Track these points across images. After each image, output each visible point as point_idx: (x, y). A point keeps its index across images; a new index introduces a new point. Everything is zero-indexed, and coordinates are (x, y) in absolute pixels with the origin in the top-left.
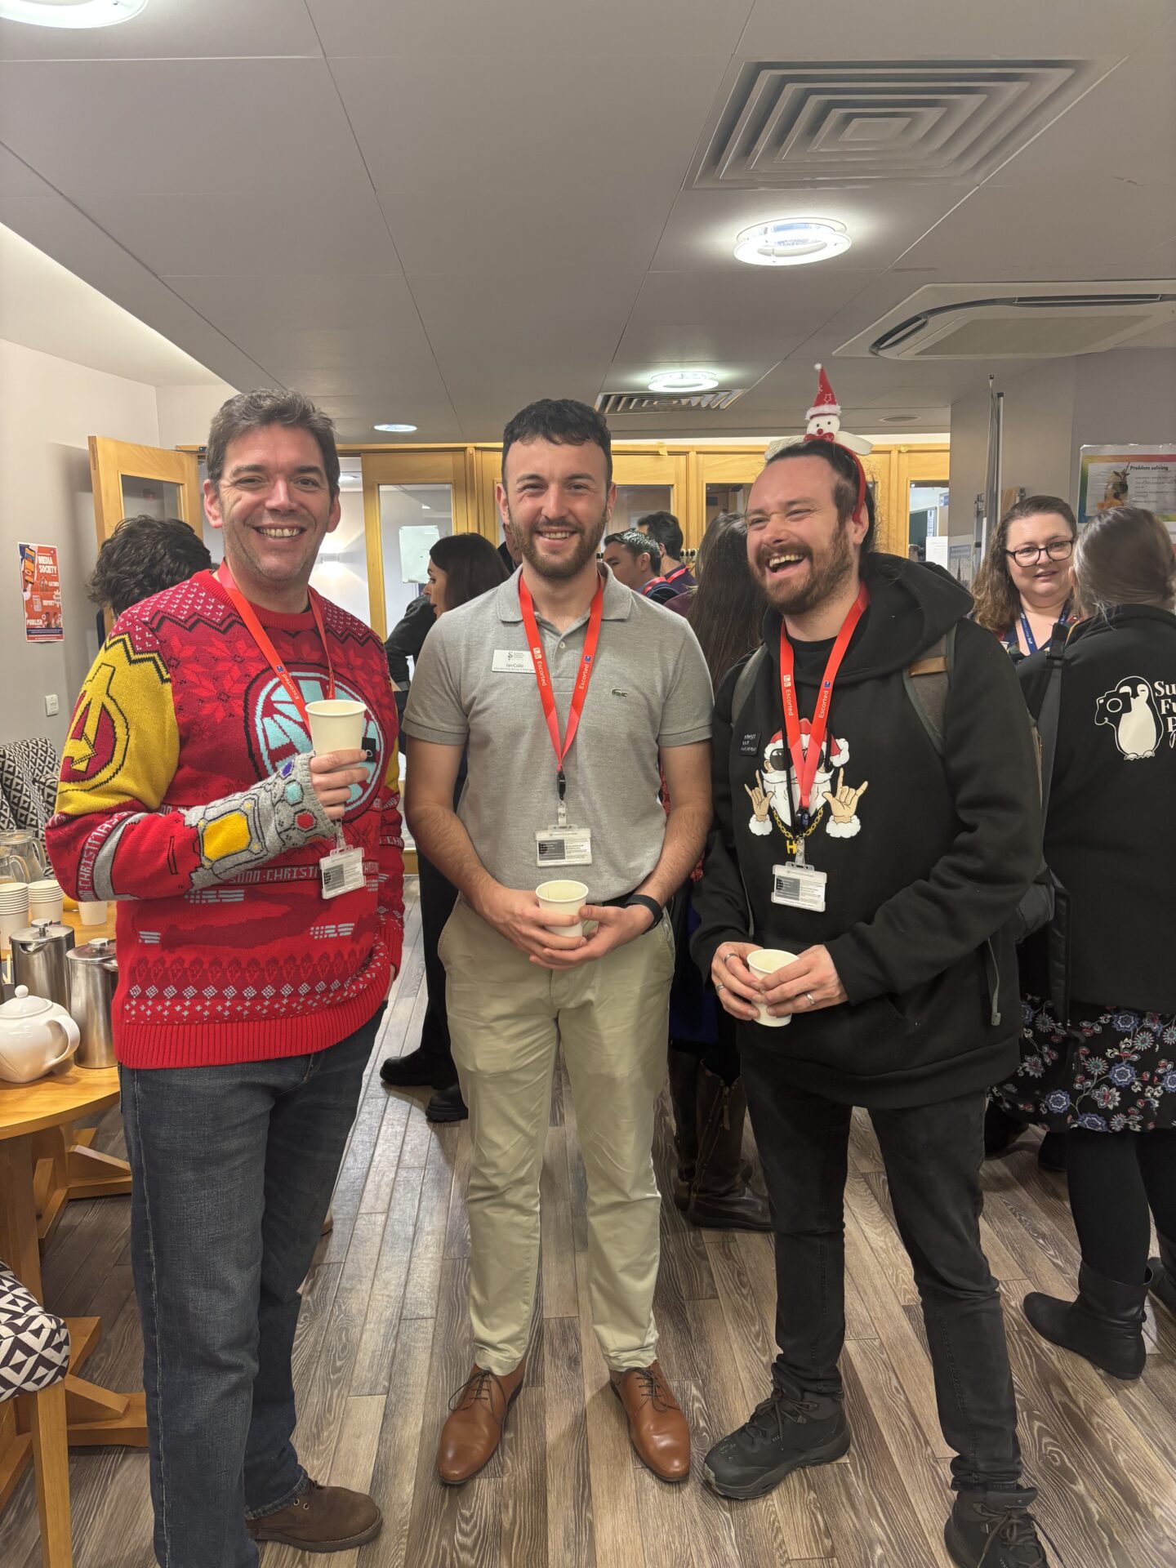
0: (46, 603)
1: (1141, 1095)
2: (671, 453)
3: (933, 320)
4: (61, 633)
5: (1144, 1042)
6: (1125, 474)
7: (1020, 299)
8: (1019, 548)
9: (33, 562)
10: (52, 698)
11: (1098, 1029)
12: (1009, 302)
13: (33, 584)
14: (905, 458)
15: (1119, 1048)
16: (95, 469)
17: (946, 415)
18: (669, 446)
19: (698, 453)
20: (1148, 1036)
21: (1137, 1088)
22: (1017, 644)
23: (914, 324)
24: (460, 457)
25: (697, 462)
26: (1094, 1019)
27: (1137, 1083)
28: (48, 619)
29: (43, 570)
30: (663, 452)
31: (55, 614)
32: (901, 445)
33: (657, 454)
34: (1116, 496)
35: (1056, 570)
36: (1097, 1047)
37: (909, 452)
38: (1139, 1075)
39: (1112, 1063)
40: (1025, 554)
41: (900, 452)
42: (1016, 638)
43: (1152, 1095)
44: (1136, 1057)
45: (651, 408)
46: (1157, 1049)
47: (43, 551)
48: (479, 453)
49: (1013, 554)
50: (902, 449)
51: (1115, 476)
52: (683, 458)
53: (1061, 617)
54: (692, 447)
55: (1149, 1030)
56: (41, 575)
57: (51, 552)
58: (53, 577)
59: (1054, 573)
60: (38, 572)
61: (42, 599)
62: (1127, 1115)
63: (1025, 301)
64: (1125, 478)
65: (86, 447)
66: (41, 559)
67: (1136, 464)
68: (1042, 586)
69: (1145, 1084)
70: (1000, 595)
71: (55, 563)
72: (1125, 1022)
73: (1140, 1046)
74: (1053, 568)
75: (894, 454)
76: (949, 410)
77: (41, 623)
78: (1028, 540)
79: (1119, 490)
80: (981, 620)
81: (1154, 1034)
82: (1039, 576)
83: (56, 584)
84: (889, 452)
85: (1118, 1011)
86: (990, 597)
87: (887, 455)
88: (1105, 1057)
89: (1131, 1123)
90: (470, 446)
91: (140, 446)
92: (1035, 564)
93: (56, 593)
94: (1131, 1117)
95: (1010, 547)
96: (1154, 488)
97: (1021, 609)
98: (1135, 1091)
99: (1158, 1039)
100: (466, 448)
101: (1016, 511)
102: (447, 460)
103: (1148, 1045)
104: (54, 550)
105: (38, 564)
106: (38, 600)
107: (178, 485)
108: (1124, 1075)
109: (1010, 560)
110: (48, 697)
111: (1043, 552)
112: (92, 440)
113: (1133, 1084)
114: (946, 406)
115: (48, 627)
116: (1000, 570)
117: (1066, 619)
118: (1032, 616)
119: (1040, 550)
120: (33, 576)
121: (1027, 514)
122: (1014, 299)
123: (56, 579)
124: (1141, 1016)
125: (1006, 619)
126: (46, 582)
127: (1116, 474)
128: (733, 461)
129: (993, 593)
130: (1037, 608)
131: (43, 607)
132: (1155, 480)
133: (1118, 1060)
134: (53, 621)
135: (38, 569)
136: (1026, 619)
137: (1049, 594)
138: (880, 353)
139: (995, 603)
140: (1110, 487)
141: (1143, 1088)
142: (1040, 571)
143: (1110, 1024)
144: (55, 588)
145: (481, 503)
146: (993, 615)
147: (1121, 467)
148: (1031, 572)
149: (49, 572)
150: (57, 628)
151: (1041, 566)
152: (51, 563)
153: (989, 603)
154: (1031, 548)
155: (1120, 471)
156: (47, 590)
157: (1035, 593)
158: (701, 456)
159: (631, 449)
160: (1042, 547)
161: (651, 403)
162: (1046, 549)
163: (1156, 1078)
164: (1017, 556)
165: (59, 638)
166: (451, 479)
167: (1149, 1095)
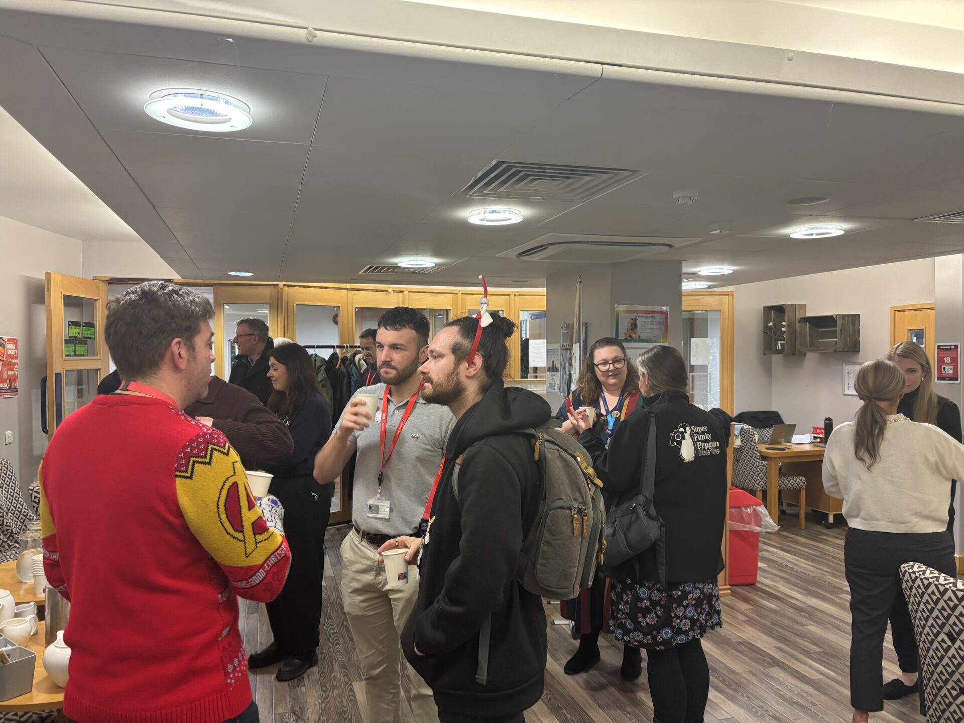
0: (10, 373)
1: (698, 619)
2: (394, 291)
3: (550, 247)
4: (17, 391)
5: (696, 594)
6: (636, 319)
7: (592, 242)
8: (600, 362)
9: (4, 348)
10: (9, 433)
11: (679, 593)
12: (587, 243)
13: (3, 361)
14: (517, 298)
15: (687, 600)
16: (48, 291)
17: (544, 281)
18: (393, 287)
19: (409, 292)
20: (697, 591)
21: (696, 617)
22: (600, 409)
23: (542, 248)
24: (274, 289)
25: (409, 296)
26: (677, 589)
27: (695, 614)
28: (10, 383)
29: (10, 352)
30: (390, 290)
31: (15, 380)
32: (515, 292)
33: (387, 291)
34: (632, 330)
35: (617, 373)
36: (679, 601)
37: (520, 295)
38: (696, 610)
39: (685, 607)
40: (603, 366)
41: (515, 295)
42: (599, 405)
43: (702, 619)
44: (694, 602)
45: (393, 271)
46: (702, 597)
47: (10, 340)
48: (285, 288)
49: (597, 366)
50: (516, 294)
51: (631, 320)
52: (401, 294)
53: (620, 396)
54: (406, 288)
55: (698, 588)
56: (8, 355)
57: (14, 341)
58: (14, 357)
59: (617, 375)
60: (7, 354)
61: (8, 370)
62: (694, 631)
63: (593, 243)
64: (636, 322)
65: (43, 277)
66: (10, 346)
67: (641, 315)
68: (612, 381)
69: (699, 614)
70: (592, 385)
71: (16, 349)
72: (689, 586)
73: (695, 596)
74: (616, 372)
75: (512, 296)
76: (545, 279)
77: (6, 386)
78: (604, 359)
79: (634, 327)
80: (584, 397)
81: (700, 589)
82: (610, 376)
83: (16, 361)
84: (509, 295)
85: (686, 583)
86: (587, 386)
87: (508, 297)
88: (683, 606)
89: (695, 635)
90: (281, 284)
91: (75, 277)
92: (608, 370)
93: (16, 366)
94: (695, 631)
95: (596, 362)
96: (649, 326)
97: (602, 391)
98: (695, 618)
99: (702, 592)
100: (278, 285)
101: (597, 344)
102: (267, 291)
103: (698, 595)
104: (16, 340)
105: (7, 349)
106: (6, 372)
107: (96, 300)
108: (691, 612)
109: (596, 369)
110: (6, 432)
111: (611, 365)
112: (48, 275)
113: (694, 615)
114: (544, 277)
115: (10, 388)
116: (591, 373)
117: (623, 397)
118: (607, 395)
119: (610, 364)
120: (3, 356)
121: (602, 347)
122: (589, 242)
123: (16, 358)
124: (694, 583)
125: (596, 397)
126: (11, 360)
127: (632, 319)
128: (428, 297)
129: (588, 384)
130: (610, 392)
131: (8, 375)
132: (650, 323)
133: (688, 605)
134: (13, 385)
135: (7, 352)
136: (604, 396)
137: (615, 384)
138: (521, 258)
139: (590, 389)
140: (629, 325)
141: (699, 616)
142: (611, 374)
143: (684, 589)
144: (16, 364)
145: (286, 318)
146: (589, 395)
147: (633, 316)
148: (606, 374)
149: (13, 353)
150: (15, 388)
151: (611, 371)
152: (14, 348)
153: (587, 389)
154: (605, 362)
155: (633, 317)
156: (10, 365)
157: (608, 384)
158: (411, 293)
159: (372, 288)
160: (610, 362)
161: (394, 270)
162: (613, 363)
163: (703, 611)
164: (599, 366)
165: (15, 395)
166: (268, 301)
167: (701, 619)
